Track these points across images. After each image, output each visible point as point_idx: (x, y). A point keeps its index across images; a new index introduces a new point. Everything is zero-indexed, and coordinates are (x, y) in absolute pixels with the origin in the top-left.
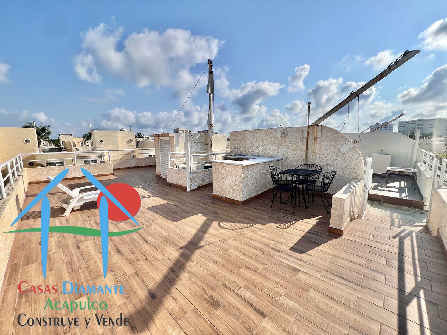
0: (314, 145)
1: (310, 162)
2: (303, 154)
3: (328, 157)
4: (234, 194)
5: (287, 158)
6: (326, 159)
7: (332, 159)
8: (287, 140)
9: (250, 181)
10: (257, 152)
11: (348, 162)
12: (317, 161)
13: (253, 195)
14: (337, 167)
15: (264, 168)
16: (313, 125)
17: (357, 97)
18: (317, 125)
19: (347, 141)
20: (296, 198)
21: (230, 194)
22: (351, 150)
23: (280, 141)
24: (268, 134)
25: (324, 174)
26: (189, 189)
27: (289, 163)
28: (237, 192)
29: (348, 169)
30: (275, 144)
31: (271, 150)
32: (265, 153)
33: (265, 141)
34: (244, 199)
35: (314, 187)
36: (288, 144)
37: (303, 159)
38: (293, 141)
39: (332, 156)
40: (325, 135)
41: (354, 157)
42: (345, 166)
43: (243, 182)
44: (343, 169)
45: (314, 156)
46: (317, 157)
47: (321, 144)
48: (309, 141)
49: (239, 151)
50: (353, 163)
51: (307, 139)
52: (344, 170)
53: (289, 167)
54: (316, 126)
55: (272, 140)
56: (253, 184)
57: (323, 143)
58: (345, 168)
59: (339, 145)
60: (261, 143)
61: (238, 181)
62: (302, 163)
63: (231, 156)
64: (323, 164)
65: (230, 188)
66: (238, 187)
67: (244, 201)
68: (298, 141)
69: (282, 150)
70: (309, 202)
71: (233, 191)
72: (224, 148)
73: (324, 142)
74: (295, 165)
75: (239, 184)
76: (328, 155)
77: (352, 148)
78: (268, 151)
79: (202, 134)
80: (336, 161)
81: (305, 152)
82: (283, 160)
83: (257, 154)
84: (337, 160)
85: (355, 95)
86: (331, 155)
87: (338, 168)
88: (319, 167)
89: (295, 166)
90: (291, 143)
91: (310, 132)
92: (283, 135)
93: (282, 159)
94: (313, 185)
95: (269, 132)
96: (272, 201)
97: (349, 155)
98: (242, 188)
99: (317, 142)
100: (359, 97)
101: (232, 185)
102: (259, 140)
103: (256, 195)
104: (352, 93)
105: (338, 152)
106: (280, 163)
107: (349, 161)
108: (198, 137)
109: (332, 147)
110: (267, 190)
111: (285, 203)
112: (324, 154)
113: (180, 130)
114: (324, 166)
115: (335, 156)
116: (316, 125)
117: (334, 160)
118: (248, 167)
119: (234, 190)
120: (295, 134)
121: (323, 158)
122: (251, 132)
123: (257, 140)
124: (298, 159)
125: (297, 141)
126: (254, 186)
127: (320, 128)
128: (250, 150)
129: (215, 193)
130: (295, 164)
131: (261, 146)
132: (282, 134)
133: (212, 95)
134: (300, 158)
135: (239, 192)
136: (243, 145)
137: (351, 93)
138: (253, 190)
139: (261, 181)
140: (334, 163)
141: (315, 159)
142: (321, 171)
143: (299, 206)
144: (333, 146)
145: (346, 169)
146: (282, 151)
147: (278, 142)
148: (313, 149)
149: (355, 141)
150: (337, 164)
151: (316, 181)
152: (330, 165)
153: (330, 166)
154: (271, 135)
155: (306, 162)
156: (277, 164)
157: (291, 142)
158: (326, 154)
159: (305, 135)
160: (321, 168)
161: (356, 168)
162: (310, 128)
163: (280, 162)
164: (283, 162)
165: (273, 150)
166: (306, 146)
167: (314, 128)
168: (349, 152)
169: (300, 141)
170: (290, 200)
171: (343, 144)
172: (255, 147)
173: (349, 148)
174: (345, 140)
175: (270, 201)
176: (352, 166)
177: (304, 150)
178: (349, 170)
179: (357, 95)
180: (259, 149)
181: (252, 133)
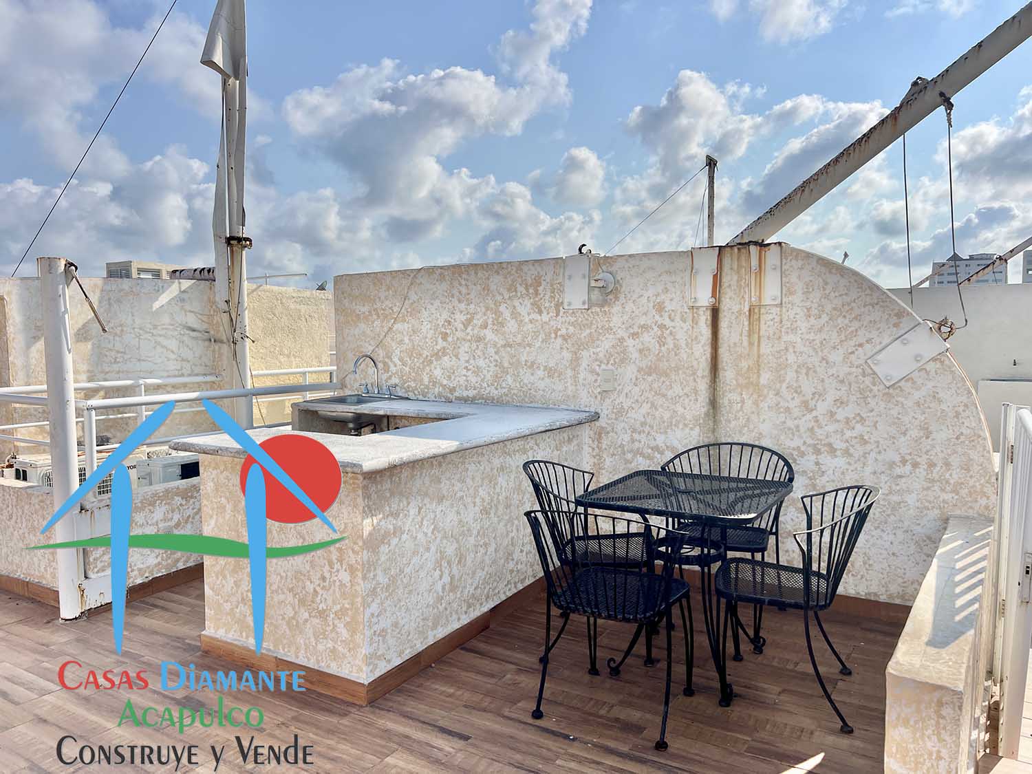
0: (751, 344)
1: (733, 429)
2: (696, 391)
3: (822, 408)
4: (320, 635)
5: (620, 412)
6: (809, 417)
7: (838, 417)
8: (615, 319)
9: (415, 553)
10: (473, 379)
11: (914, 433)
12: (765, 428)
13: (441, 632)
14: (865, 455)
15: (502, 469)
16: (742, 245)
17: (942, 108)
18: (762, 245)
19: (905, 320)
20: (670, 627)
21: (300, 640)
22: (927, 373)
23: (582, 327)
24: (521, 289)
25: (807, 501)
26: (69, 608)
27: (627, 438)
28: (341, 628)
29: (915, 465)
30: (559, 340)
31: (540, 373)
32: (510, 389)
33: (512, 325)
34: (383, 668)
35: (758, 569)
36: (621, 340)
37: (696, 419)
38: (642, 327)
39: (840, 402)
40: (800, 293)
41: (944, 407)
42: (904, 451)
43: (369, 566)
44: (892, 465)
45: (749, 403)
46: (764, 405)
47: (785, 338)
48: (723, 325)
49: (385, 376)
50: (942, 435)
51: (715, 312)
52: (898, 471)
53: (629, 456)
54: (752, 248)
55: (545, 317)
56: (438, 565)
57: (791, 337)
58: (904, 462)
59: (868, 346)
60: (489, 334)
61: (341, 560)
62: (694, 437)
63: (341, 400)
64: (797, 442)
65: (302, 602)
66: (343, 595)
67: (382, 679)
68: (667, 322)
69: (593, 372)
70: (738, 657)
71: (316, 621)
72: (318, 358)
73: (794, 330)
74: (656, 449)
75: (345, 576)
76: (819, 395)
77: (934, 359)
78: (527, 378)
79: (186, 284)
80: (858, 426)
81: (707, 380)
82: (602, 422)
83: (471, 393)
84: (862, 420)
85: (931, 95)
86: (831, 396)
87: (870, 461)
88: (780, 457)
89: (662, 453)
90: (635, 335)
91: (729, 278)
92: (596, 295)
93: (596, 417)
94: (752, 562)
95: (530, 281)
96: (544, 661)
97: (917, 395)
98: (366, 605)
99: (763, 327)
100: (950, 106)
101: (310, 587)
102: (478, 321)
103: (457, 626)
104: (919, 86)
105: (868, 380)
106: (587, 440)
107: (922, 428)
108: (164, 299)
109: (837, 357)
110: (520, 587)
111: (615, 672)
112: (798, 390)
113: (140, 271)
114: (802, 454)
115: (853, 398)
116: (756, 243)
117: (848, 420)
118: (405, 473)
119: (322, 614)
120: (650, 293)
121: (796, 412)
122: (442, 277)
123: (469, 321)
124: (672, 417)
125: (662, 327)
126: (446, 579)
127: (772, 256)
128: (438, 373)
129: (217, 629)
130: (660, 440)
131: (492, 351)
132: (590, 289)
133: (234, 83)
134: (680, 410)
135: (352, 628)
136: (401, 342)
137: (915, 84)
138: (440, 599)
139: (486, 545)
140: (848, 434)
141: (754, 417)
142: (791, 480)
143: (689, 692)
144: (841, 351)
145: (908, 467)
146: (591, 378)
147: (571, 329)
148: (744, 364)
149: (943, 323)
150: (864, 442)
151: (763, 533)
152: (830, 445)
153: (832, 450)
154: (537, 293)
155: (714, 431)
156: (570, 440)
157: (636, 329)
158: (808, 388)
159: (704, 297)
160: (787, 463)
161: (955, 461)
162: (727, 261)
163: (586, 433)
164: (599, 435)
165: (551, 372)
166: (709, 350)
167: (743, 258)
168: (919, 381)
169: (678, 322)
170: (640, 648)
171: (886, 341)
172: (464, 357)
173: (917, 358)
174: (895, 320)
175: (533, 660)
176: (938, 449)
177: (700, 373)
178: (921, 471)
179: (942, 94)
180: (481, 363)
181: (445, 286)
